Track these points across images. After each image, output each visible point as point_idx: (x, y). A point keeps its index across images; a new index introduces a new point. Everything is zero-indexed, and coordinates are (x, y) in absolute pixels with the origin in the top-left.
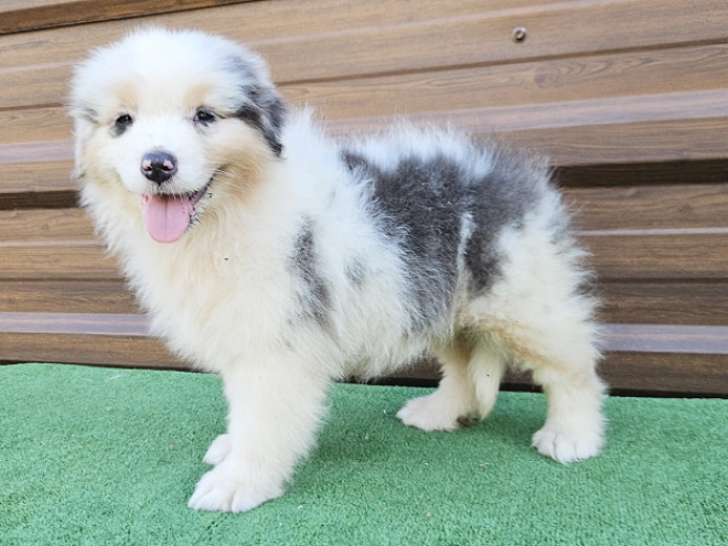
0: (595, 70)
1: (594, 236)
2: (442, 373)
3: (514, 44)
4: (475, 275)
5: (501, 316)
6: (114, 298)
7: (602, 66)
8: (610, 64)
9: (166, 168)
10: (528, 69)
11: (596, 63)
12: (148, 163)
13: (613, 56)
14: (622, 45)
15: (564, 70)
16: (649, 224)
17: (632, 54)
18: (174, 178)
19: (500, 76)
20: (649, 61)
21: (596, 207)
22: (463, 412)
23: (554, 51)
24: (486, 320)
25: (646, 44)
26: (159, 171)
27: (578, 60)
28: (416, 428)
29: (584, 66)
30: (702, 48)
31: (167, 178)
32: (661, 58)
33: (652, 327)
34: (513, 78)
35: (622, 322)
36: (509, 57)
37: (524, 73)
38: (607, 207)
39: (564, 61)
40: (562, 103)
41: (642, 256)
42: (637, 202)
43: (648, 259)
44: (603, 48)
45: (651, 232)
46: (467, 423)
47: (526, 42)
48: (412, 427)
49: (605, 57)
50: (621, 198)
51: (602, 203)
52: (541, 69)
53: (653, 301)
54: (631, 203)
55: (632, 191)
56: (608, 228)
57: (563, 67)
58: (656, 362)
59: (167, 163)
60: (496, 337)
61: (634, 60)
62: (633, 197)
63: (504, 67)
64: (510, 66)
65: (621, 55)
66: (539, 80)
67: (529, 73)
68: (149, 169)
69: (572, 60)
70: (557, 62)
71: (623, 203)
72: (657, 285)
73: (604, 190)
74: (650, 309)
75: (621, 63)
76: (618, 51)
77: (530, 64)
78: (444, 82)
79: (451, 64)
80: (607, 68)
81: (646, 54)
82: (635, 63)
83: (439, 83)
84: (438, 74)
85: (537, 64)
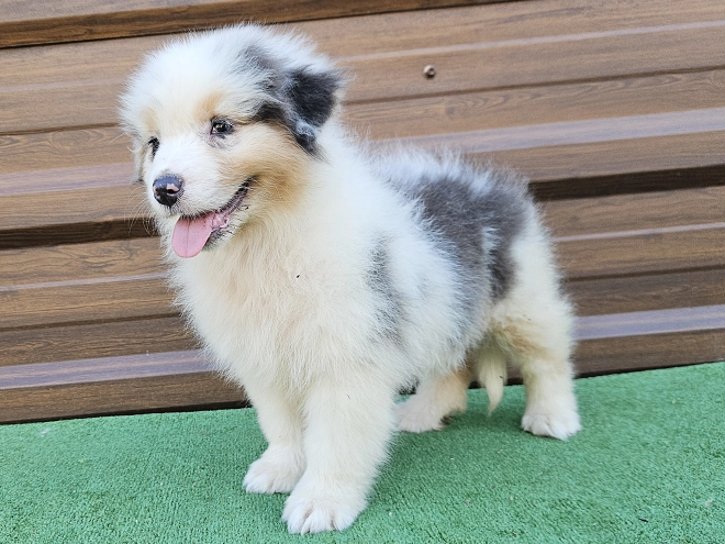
0: (495, 103)
3: (424, 80)
6: (23, 348)
7: (501, 100)
8: (507, 98)
9: (172, 191)
10: (438, 103)
11: (496, 98)
13: (509, 92)
14: (517, 82)
15: (470, 103)
17: (524, 90)
18: (181, 199)
19: (415, 109)
23: (461, 87)
26: (164, 195)
27: (480, 95)
29: (486, 100)
30: (580, 85)
31: (175, 200)
32: (547, 94)
34: (427, 111)
36: (422, 92)
37: (436, 106)
39: (470, 96)
40: (470, 132)
44: (501, 84)
47: (436, 79)
49: (504, 92)
52: (450, 102)
57: (469, 100)
59: (170, 186)
61: (526, 94)
63: (418, 100)
64: (423, 100)
65: (515, 91)
66: (450, 112)
67: (441, 106)
68: (158, 194)
69: (476, 95)
70: (464, 96)
75: (516, 97)
76: (513, 87)
77: (440, 98)
78: (364, 114)
79: (371, 98)
80: (506, 101)
81: (535, 90)
82: (527, 98)
83: (360, 115)
84: (359, 107)
85: (447, 99)
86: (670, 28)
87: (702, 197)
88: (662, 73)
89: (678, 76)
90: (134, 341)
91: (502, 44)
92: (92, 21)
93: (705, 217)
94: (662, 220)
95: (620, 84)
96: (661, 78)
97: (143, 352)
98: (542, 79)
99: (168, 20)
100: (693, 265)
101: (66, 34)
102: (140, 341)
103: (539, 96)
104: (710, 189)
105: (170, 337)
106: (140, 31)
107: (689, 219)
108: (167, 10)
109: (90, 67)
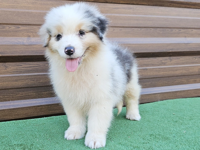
7: (113, 30)
9: (72, 51)
12: (66, 50)
17: (118, 28)
18: (74, 54)
20: (121, 30)
26: (69, 52)
30: (130, 28)
31: (72, 54)
59: (72, 50)
68: (67, 52)
81: (120, 28)
86: (150, 16)
87: (155, 60)
88: (148, 27)
89: (151, 29)
90: (6, 97)
91: (113, 15)
93: (156, 65)
94: (147, 65)
95: (139, 29)
96: (148, 29)
97: (9, 100)
100: (153, 77)
102: (8, 97)
104: (157, 58)
105: (18, 95)
107: (153, 65)
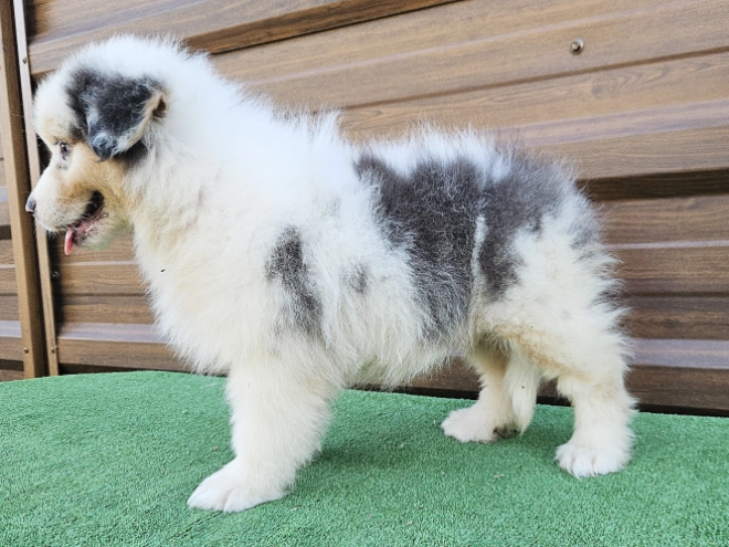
0: (651, 78)
1: (653, 250)
2: (479, 384)
3: (570, 55)
4: (489, 280)
5: (517, 321)
7: (659, 73)
8: (666, 72)
10: (586, 80)
11: (652, 71)
13: (669, 63)
14: (679, 51)
15: (621, 80)
16: (710, 235)
17: (687, 60)
19: (558, 89)
20: (706, 65)
21: (655, 218)
22: (500, 424)
23: (611, 61)
24: (504, 326)
25: (703, 49)
27: (634, 69)
28: (455, 439)
29: (640, 75)
33: (714, 343)
34: (571, 91)
35: (682, 338)
36: (565, 70)
37: (581, 85)
38: (667, 218)
39: (621, 71)
40: (619, 113)
41: (702, 269)
42: (696, 213)
43: (709, 272)
44: (660, 55)
45: (711, 244)
46: (505, 434)
47: (583, 54)
48: (451, 437)
49: (661, 65)
50: (679, 209)
51: (661, 215)
52: (599, 79)
53: (716, 316)
54: (690, 214)
55: (691, 201)
56: (667, 240)
57: (619, 76)
58: (716, 379)
60: (514, 345)
61: (690, 66)
62: (691, 208)
63: (563, 79)
64: (568, 79)
65: (677, 62)
66: (596, 91)
67: (586, 85)
69: (628, 69)
70: (615, 72)
71: (681, 214)
72: (719, 299)
73: (663, 201)
74: (711, 324)
75: (678, 69)
76: (674, 57)
77: (587, 75)
78: (505, 97)
79: (511, 79)
80: (663, 75)
81: (703, 59)
82: (692, 69)
83: (500, 98)
84: (500, 90)
85: (594, 76)
92: (268, 24)
98: (712, 45)
99: (326, 16)
101: (251, 38)
103: (709, 65)
106: (307, 30)
108: (324, 7)
109: (272, 65)
